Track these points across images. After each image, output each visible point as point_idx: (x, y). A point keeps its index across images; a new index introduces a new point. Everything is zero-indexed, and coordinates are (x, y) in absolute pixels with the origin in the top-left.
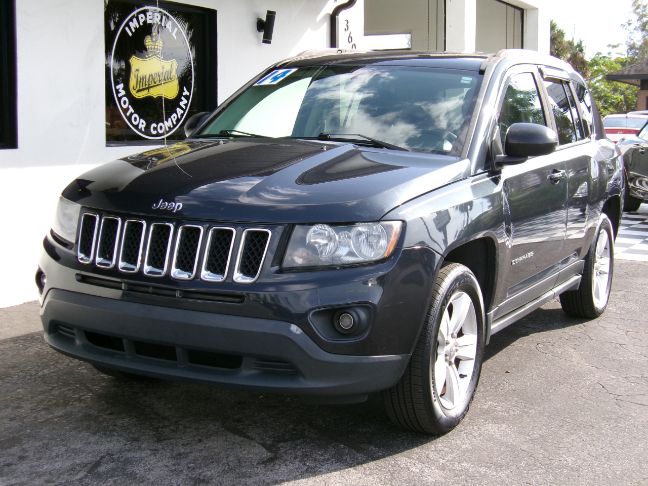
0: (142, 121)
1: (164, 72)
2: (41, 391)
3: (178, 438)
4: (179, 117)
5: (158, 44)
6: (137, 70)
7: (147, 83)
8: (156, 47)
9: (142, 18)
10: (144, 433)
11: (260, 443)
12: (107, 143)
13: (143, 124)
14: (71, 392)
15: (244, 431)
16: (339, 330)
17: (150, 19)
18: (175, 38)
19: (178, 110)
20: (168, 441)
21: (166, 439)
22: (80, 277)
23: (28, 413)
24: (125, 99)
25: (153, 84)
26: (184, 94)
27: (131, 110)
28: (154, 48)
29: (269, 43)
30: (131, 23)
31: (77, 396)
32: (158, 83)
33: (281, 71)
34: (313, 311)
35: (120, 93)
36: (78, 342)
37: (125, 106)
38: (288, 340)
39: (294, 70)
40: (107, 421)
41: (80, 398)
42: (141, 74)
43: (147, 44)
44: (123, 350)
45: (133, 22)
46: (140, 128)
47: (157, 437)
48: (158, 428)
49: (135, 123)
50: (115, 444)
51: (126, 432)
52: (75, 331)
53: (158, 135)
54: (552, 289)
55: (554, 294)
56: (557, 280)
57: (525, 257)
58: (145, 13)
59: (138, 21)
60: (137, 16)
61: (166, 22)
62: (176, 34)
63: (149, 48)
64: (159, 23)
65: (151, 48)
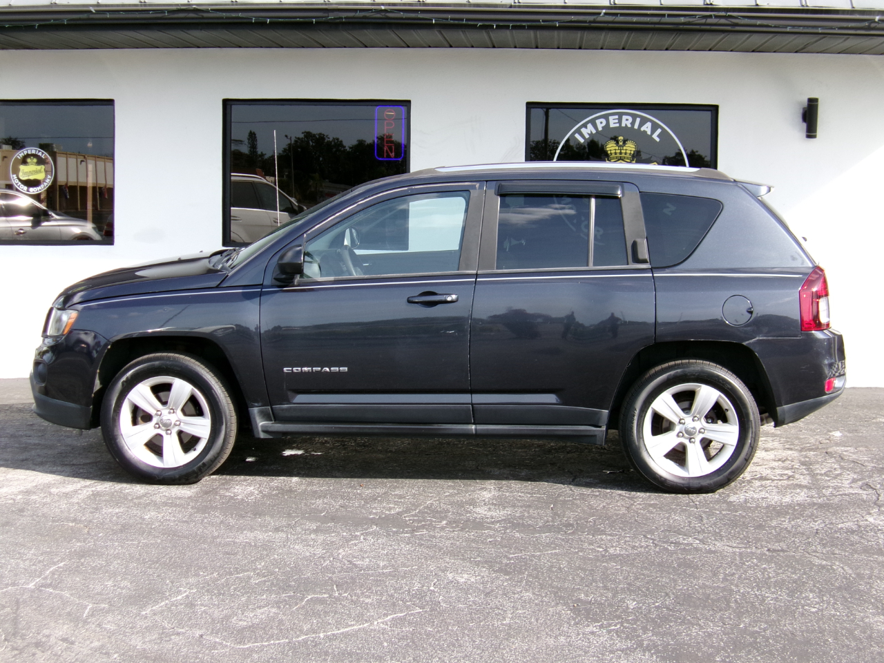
5: (627, 148)
9: (601, 123)
17: (615, 123)
18: (658, 140)
28: (621, 153)
29: (814, 137)
30: (583, 130)
43: (607, 149)
45: (586, 127)
54: (474, 424)
55: (476, 429)
56: (476, 415)
57: (322, 369)
58: (606, 117)
59: (595, 126)
60: (593, 122)
61: (641, 124)
62: (658, 136)
63: (611, 153)
64: (629, 126)
65: (616, 153)
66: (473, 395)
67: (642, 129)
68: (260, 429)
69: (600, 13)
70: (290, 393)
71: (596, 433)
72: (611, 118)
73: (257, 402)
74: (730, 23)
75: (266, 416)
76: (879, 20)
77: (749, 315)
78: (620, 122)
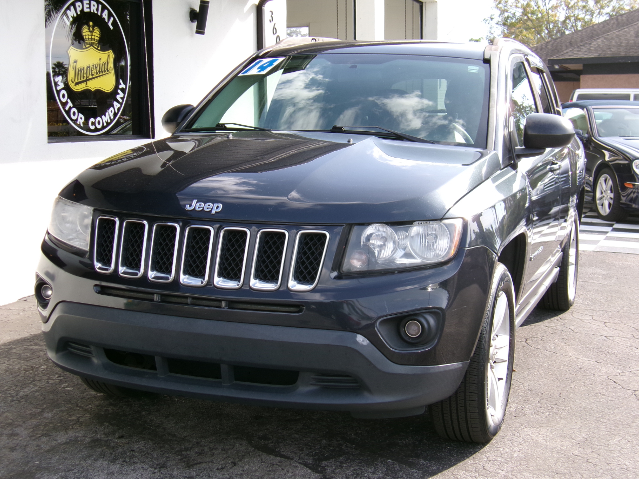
0: (81, 115)
1: (101, 65)
2: (31, 414)
3: (209, 462)
4: (116, 111)
5: (96, 35)
6: (75, 62)
7: (85, 75)
8: (93, 37)
9: (79, 6)
10: (168, 457)
11: (300, 463)
12: (49, 139)
13: (81, 118)
14: (65, 413)
15: (277, 450)
16: (407, 339)
17: (87, 8)
18: (112, 28)
19: (115, 103)
20: (199, 465)
21: (196, 464)
22: (99, 289)
23: (28, 441)
24: (64, 92)
25: (91, 77)
26: (121, 87)
27: (70, 104)
28: (91, 39)
29: (203, 33)
31: (74, 418)
32: (95, 75)
33: (265, 60)
34: (381, 320)
35: (59, 85)
36: (95, 361)
37: (64, 100)
38: (355, 353)
39: (281, 59)
40: (120, 446)
41: (78, 420)
42: (79, 66)
43: (84, 34)
44: (154, 368)
45: (70, 10)
46: (78, 123)
47: (184, 462)
48: (181, 451)
49: (74, 118)
50: (143, 473)
51: (147, 458)
52: (92, 348)
53: (96, 130)
58: (82, 1)
59: (76, 10)
60: (73, 5)
61: (102, 11)
62: (112, 24)
63: (86, 38)
64: (96, 12)
65: (88, 38)
67: (103, 16)
72: (85, 2)
78: (90, 8)
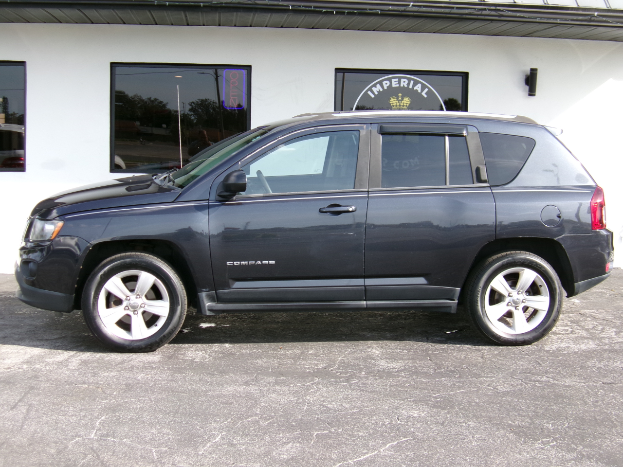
5: (405, 102)
8: (401, 104)
9: (386, 84)
17: (396, 84)
18: (425, 96)
28: (400, 105)
29: (534, 95)
30: (374, 89)
43: (391, 103)
45: (376, 87)
54: (365, 300)
55: (367, 304)
56: (366, 293)
57: (255, 262)
58: (390, 80)
59: (382, 86)
60: (381, 83)
61: (415, 85)
62: (426, 94)
63: (393, 105)
64: (406, 86)
65: (396, 105)
66: (366, 280)
67: (415, 88)
68: (207, 308)
69: (409, 5)
70: (230, 281)
71: (452, 305)
72: (393, 80)
73: (205, 288)
74: (497, 14)
75: (212, 299)
76: (597, 15)
77: (559, 219)
78: (399, 83)
